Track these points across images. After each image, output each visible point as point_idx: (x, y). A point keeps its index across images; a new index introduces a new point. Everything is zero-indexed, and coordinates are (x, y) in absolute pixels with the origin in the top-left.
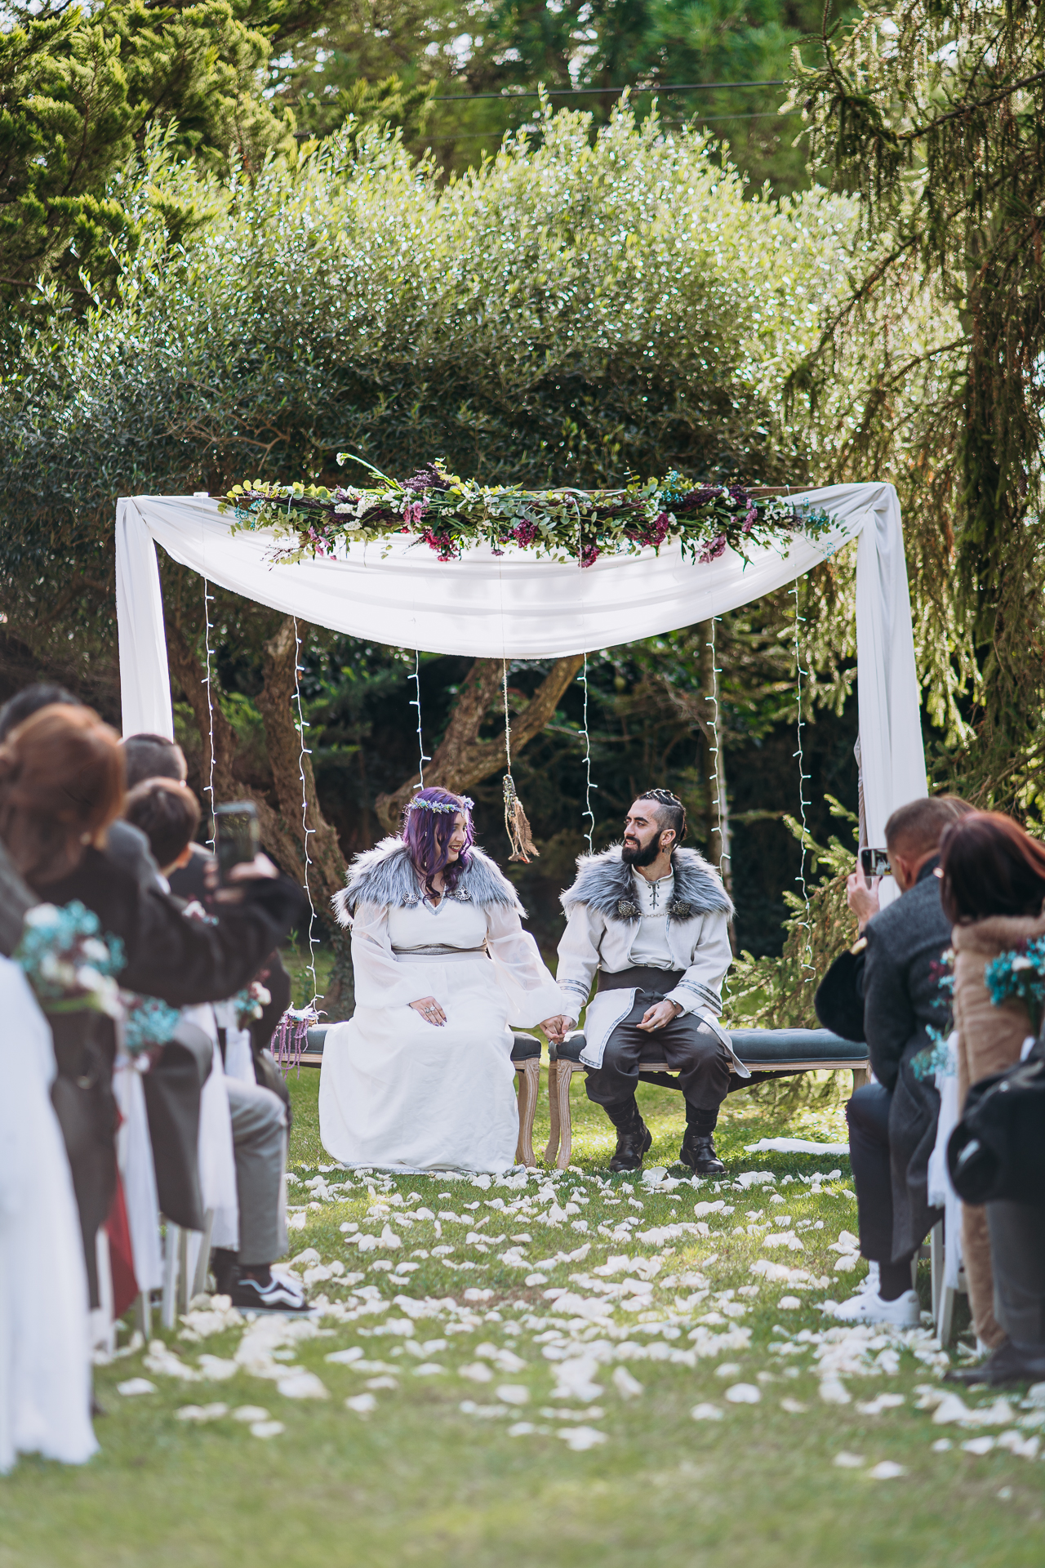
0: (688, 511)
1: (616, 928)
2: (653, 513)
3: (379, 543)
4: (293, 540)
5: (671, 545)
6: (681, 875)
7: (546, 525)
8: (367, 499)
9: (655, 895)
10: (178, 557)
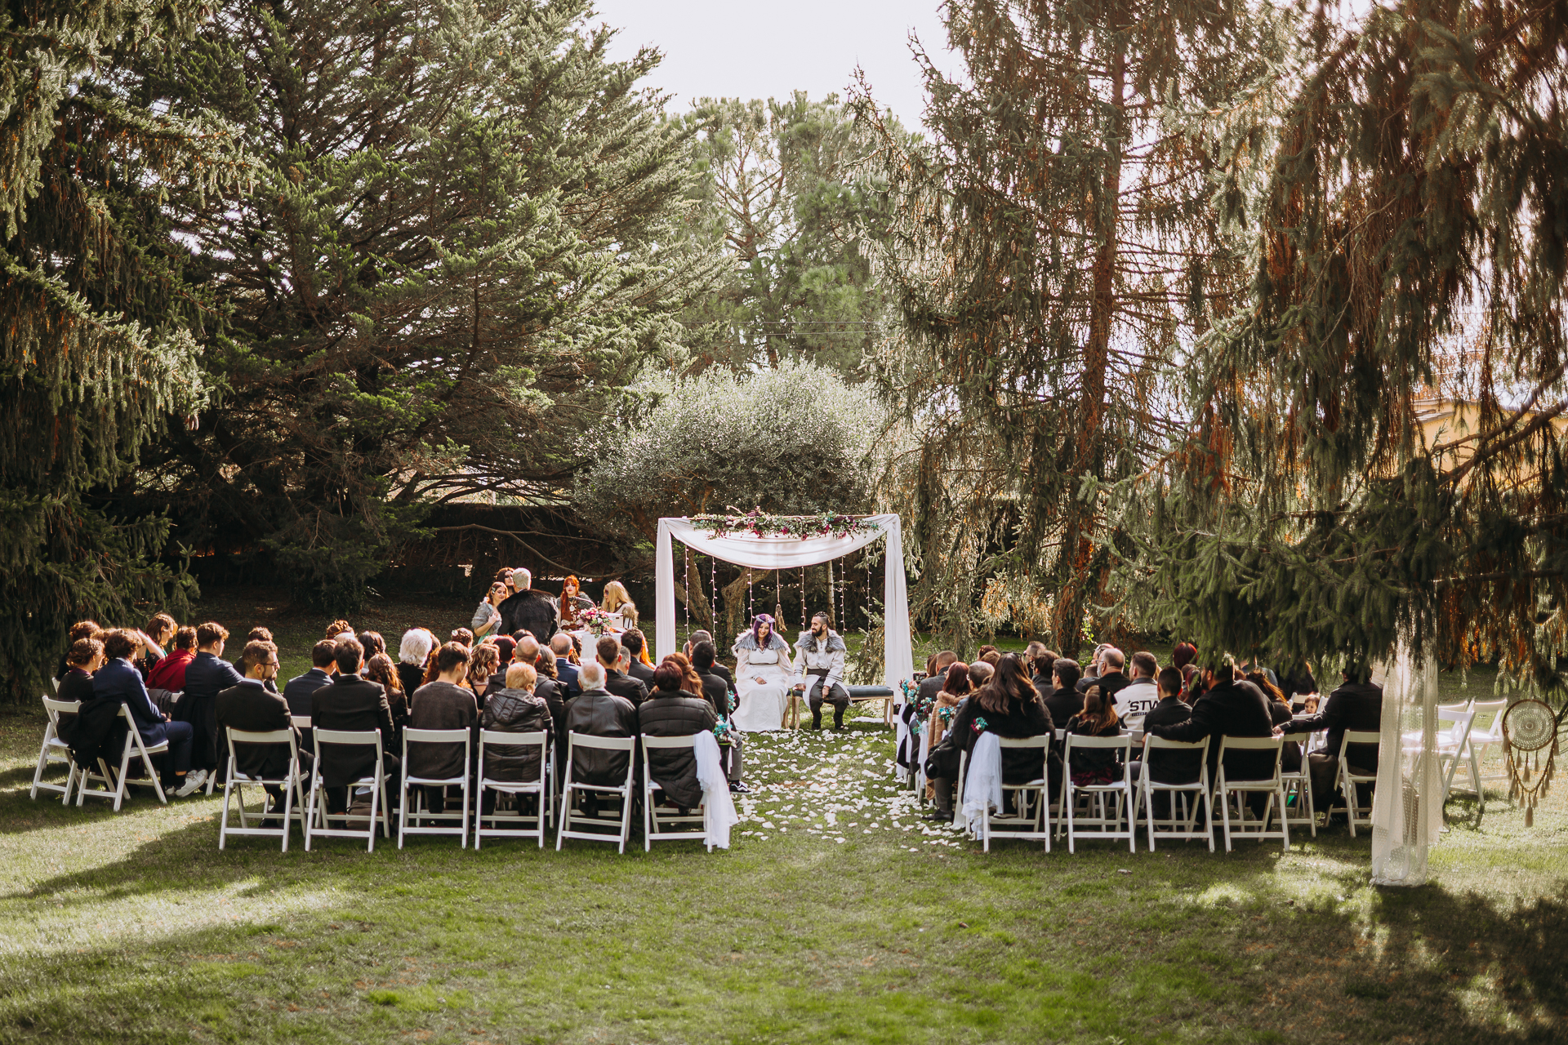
0: (835, 523)
1: (809, 655)
2: (825, 525)
3: (739, 534)
4: (713, 532)
5: (830, 534)
6: (830, 639)
7: (792, 528)
8: (737, 520)
9: (822, 645)
10: (677, 537)
